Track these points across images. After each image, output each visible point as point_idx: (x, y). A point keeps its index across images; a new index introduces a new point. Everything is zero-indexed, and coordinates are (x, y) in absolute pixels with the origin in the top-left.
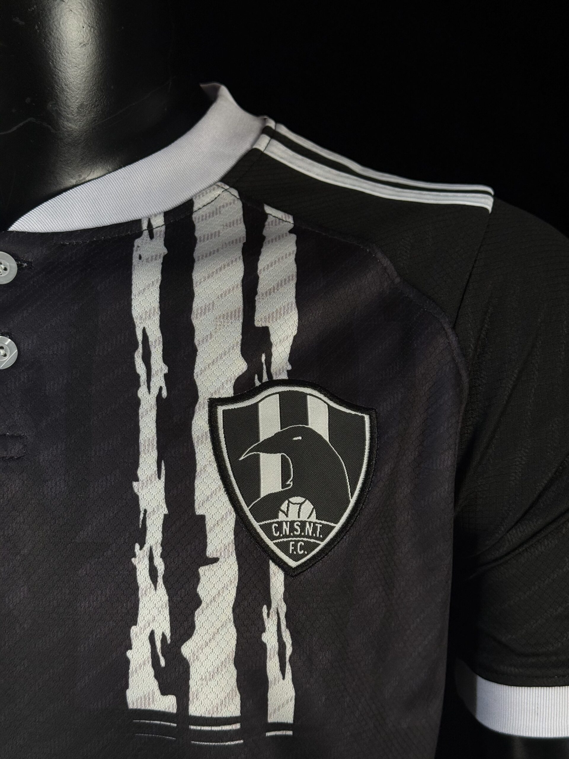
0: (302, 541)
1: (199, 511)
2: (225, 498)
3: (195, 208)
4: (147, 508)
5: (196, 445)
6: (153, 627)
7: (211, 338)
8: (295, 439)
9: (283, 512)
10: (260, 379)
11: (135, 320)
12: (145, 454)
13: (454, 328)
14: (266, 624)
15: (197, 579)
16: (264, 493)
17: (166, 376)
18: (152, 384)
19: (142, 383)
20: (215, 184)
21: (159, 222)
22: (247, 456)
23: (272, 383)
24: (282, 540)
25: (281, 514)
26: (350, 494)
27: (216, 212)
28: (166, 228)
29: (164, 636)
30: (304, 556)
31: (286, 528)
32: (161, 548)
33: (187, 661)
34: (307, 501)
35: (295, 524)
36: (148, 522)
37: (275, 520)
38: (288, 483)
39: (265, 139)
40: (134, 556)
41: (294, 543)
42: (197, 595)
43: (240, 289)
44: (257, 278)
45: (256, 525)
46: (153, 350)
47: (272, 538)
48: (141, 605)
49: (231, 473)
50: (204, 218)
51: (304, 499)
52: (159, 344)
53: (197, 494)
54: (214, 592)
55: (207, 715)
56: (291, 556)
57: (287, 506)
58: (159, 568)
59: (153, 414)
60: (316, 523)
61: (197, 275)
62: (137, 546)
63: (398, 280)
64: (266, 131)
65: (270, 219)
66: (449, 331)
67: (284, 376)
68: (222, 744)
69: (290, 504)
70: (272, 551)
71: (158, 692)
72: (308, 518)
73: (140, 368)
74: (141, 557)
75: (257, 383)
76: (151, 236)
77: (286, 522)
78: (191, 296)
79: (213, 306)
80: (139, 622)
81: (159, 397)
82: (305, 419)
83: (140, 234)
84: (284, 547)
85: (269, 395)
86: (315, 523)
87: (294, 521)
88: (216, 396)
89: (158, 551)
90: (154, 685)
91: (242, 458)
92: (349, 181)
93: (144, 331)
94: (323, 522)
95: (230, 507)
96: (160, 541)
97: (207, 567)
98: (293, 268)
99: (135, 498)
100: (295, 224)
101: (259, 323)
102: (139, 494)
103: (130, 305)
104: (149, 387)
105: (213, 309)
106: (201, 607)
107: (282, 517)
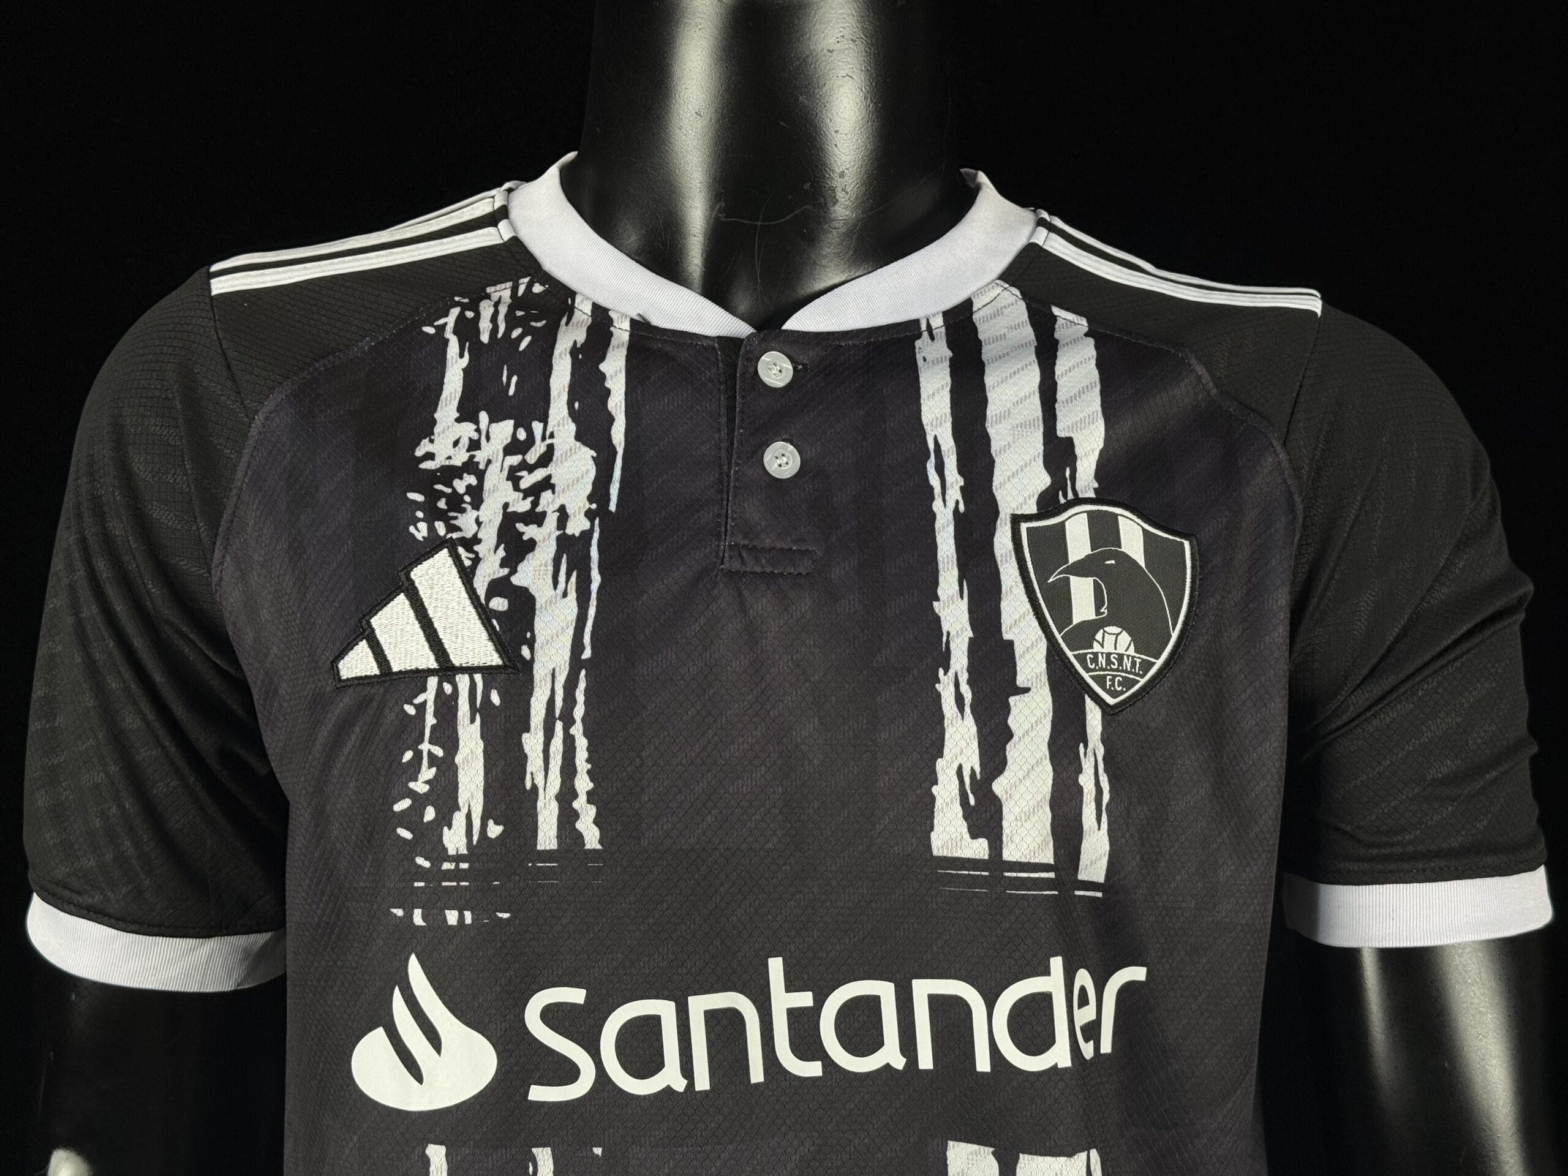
0: (1120, 676)
1: (1006, 636)
2: (1035, 623)
3: (975, 309)
4: (950, 630)
5: (999, 563)
6: (961, 760)
7: (1009, 448)
8: (1107, 562)
9: (1098, 642)
10: (1065, 496)
11: (925, 427)
12: (945, 572)
13: (1284, 445)
14: (1083, 764)
15: (1007, 710)
16: (1076, 620)
17: (961, 488)
18: (947, 497)
19: (936, 496)
20: (992, 281)
21: (938, 322)
22: (1057, 577)
23: (1078, 501)
24: (1098, 673)
25: (1095, 644)
26: (1171, 627)
27: (998, 313)
28: (947, 329)
29: (973, 771)
30: (1122, 693)
31: (1102, 661)
32: (967, 674)
33: (999, 799)
34: (1124, 632)
35: (1112, 656)
36: (952, 646)
37: (1090, 651)
38: (1102, 611)
39: (1042, 232)
40: (939, 681)
41: (1110, 677)
42: (1008, 727)
43: (1037, 395)
44: (1055, 384)
45: (1070, 654)
46: (946, 460)
47: (1088, 670)
48: (947, 736)
49: (1039, 595)
50: (986, 319)
51: (1120, 630)
52: (953, 453)
53: (1004, 617)
54: (1027, 726)
55: (1023, 860)
56: (1109, 692)
57: (1102, 635)
58: (965, 695)
59: (951, 529)
60: (1135, 657)
61: (989, 380)
62: (941, 671)
63: (1214, 392)
64: (1041, 223)
65: (1060, 322)
66: (1279, 448)
67: (1092, 495)
68: (1040, 893)
69: (1106, 634)
70: (1088, 685)
71: (967, 836)
72: (1126, 651)
73: (934, 480)
74: (946, 683)
75: (1062, 501)
76: (932, 338)
77: (1102, 654)
78: (984, 402)
79: (1009, 414)
80: (945, 754)
81: (956, 511)
82: (1118, 542)
83: (919, 336)
84: (1100, 681)
85: (1077, 514)
86: (1133, 657)
87: (1111, 654)
88: (1019, 512)
89: (964, 678)
90: (963, 827)
91: (1050, 580)
92: (1145, 281)
93: (936, 439)
94: (1142, 656)
95: (1040, 632)
96: (966, 666)
97: (1017, 697)
98: (1095, 375)
99: (937, 620)
100: (1089, 327)
101: (1062, 432)
102: (940, 615)
103: (919, 411)
104: (944, 500)
105: (1009, 416)
106: (1012, 741)
107: (1097, 648)
